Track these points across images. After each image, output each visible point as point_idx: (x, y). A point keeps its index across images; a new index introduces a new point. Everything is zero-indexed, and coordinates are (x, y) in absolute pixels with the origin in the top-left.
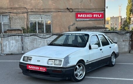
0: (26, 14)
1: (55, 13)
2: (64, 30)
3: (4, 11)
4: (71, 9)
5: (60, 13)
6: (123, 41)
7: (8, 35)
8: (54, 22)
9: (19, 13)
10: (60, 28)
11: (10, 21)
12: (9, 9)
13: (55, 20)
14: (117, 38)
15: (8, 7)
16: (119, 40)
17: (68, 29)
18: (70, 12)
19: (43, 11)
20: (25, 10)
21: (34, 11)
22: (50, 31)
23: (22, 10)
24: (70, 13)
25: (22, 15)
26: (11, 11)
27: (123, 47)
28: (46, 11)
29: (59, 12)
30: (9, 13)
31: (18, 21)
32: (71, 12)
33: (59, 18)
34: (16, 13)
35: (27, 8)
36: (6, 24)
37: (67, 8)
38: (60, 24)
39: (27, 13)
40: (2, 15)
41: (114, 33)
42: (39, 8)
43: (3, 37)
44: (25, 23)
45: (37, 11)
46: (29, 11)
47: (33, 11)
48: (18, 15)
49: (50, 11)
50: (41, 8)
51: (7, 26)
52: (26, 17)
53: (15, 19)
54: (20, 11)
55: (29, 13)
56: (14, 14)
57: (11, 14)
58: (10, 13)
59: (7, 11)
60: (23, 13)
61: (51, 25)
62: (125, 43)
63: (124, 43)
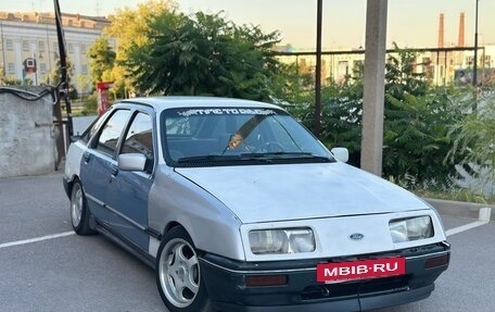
6: (36, 125)
14: (18, 114)
16: (23, 122)
27: (38, 148)
41: (6, 95)
62: (40, 135)
63: (38, 135)
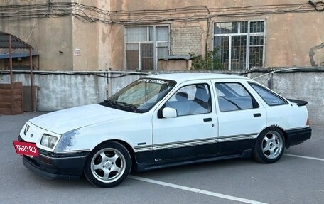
0: (205, 23)
1: (276, 15)
2: (296, 60)
3: (160, 16)
4: (319, 4)
5: (290, 14)
7: (121, 73)
8: (272, 38)
9: (191, 21)
10: (287, 54)
11: (171, 38)
12: (171, 13)
13: (276, 34)
15: (168, 6)
17: (308, 56)
18: (317, 12)
19: (245, 11)
20: (205, 13)
21: (225, 13)
22: (261, 61)
23: (198, 14)
24: (319, 13)
25: (197, 24)
26: (175, 17)
28: (253, 11)
29: (286, 12)
30: (169, 20)
31: (188, 38)
32: (320, 11)
33: (286, 28)
34: (185, 21)
35: (209, 7)
36: (162, 45)
37: (310, 3)
38: (288, 43)
39: (209, 18)
40: (156, 27)
42: (235, 6)
43: (111, 77)
44: (203, 43)
45: (232, 12)
46: (212, 14)
47: (221, 13)
48: (189, 25)
49: (264, 11)
50: (242, 4)
51: (165, 50)
52: (205, 28)
53: (182, 34)
54: (193, 15)
55: (213, 19)
56: (180, 24)
57: (174, 22)
58: (172, 20)
59: (165, 17)
60: (199, 20)
61: (264, 48)
